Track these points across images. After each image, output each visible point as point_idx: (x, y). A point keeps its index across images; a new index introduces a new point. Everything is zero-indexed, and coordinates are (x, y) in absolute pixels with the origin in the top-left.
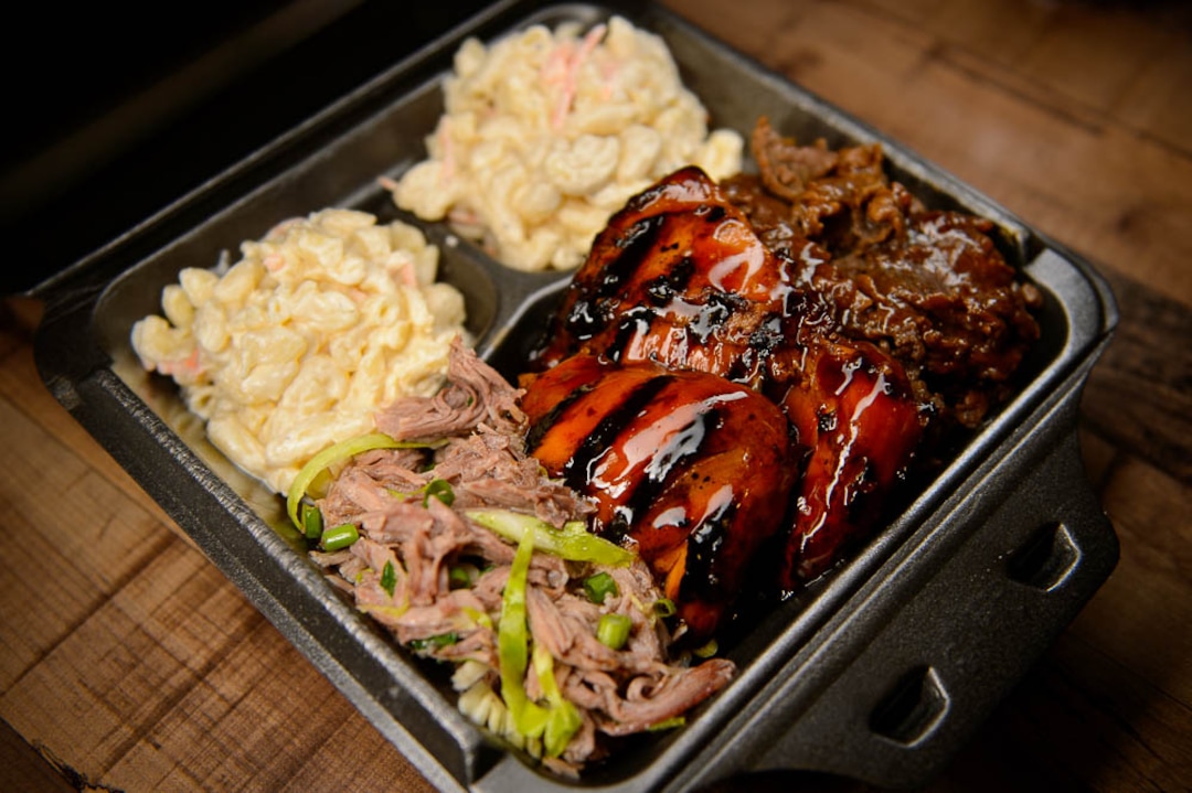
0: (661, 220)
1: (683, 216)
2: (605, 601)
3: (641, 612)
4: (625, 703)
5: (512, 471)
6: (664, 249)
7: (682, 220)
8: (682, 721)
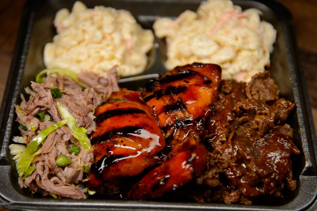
0: (194, 73)
1: (200, 77)
2: (72, 154)
3: (78, 164)
4: (48, 180)
5: (84, 104)
6: (185, 81)
7: (199, 77)
8: (56, 197)
